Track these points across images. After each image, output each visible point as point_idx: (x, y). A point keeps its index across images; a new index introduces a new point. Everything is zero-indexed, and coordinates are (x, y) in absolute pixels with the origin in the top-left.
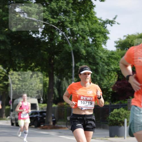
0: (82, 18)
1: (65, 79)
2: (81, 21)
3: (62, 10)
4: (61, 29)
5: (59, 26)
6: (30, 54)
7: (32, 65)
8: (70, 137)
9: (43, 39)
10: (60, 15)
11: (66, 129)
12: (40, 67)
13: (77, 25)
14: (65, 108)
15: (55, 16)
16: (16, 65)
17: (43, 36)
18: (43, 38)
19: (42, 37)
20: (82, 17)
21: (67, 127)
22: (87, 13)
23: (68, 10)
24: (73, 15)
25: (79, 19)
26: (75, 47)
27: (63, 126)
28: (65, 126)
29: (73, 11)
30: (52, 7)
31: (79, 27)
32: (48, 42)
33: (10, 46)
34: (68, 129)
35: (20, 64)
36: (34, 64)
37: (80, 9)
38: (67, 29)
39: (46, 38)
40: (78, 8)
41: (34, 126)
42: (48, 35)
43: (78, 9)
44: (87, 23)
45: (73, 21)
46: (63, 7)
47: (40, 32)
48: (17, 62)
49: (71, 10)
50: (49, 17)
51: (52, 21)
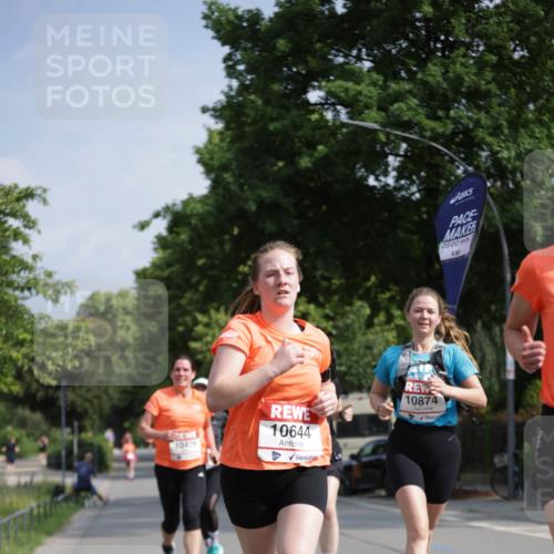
0: (530, 115)
1: (479, 324)
2: (525, 126)
3: (463, 90)
4: (462, 156)
5: (454, 147)
6: (361, 243)
7: (369, 284)
8: (506, 526)
9: (404, 193)
10: (458, 108)
11: (491, 498)
12: (396, 288)
13: (515, 142)
14: (484, 427)
15: (440, 113)
16: (318, 284)
17: (403, 182)
18: (401, 188)
19: (397, 185)
20: (531, 111)
21: (494, 490)
22: (545, 97)
23: (484, 87)
24: (500, 105)
25: (521, 120)
26: (509, 215)
27: (480, 488)
28: (487, 488)
29: (498, 93)
30: (430, 79)
31: (519, 145)
32: (418, 200)
33: (295, 222)
34: (497, 497)
35: (328, 279)
36: (377, 279)
37: (520, 86)
38: (480, 156)
39: (414, 189)
40: (516, 82)
41: (383, 493)
42: (419, 178)
43: (514, 86)
44: (545, 131)
45: (502, 125)
46: (467, 79)
47: (390, 169)
48: (319, 273)
49: (493, 87)
50: (419, 114)
51: (433, 130)
